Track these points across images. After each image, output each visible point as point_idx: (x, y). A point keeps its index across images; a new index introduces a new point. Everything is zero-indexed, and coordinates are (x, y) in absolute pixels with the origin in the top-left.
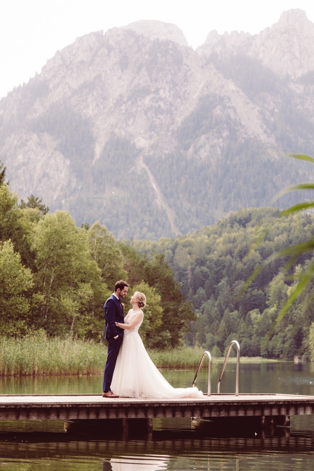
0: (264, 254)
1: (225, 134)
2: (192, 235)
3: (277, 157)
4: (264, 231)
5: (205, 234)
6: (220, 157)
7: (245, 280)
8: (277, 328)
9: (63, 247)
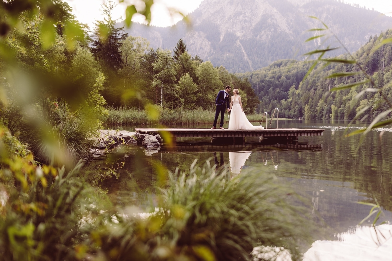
0: (288, 78)
1: (272, 30)
2: (258, 71)
3: (293, 39)
4: (287, 68)
5: (264, 70)
6: (270, 39)
7: (280, 88)
8: (292, 107)
9: (209, 75)
